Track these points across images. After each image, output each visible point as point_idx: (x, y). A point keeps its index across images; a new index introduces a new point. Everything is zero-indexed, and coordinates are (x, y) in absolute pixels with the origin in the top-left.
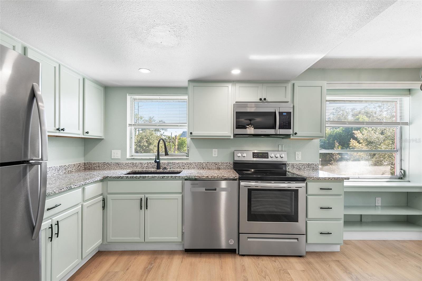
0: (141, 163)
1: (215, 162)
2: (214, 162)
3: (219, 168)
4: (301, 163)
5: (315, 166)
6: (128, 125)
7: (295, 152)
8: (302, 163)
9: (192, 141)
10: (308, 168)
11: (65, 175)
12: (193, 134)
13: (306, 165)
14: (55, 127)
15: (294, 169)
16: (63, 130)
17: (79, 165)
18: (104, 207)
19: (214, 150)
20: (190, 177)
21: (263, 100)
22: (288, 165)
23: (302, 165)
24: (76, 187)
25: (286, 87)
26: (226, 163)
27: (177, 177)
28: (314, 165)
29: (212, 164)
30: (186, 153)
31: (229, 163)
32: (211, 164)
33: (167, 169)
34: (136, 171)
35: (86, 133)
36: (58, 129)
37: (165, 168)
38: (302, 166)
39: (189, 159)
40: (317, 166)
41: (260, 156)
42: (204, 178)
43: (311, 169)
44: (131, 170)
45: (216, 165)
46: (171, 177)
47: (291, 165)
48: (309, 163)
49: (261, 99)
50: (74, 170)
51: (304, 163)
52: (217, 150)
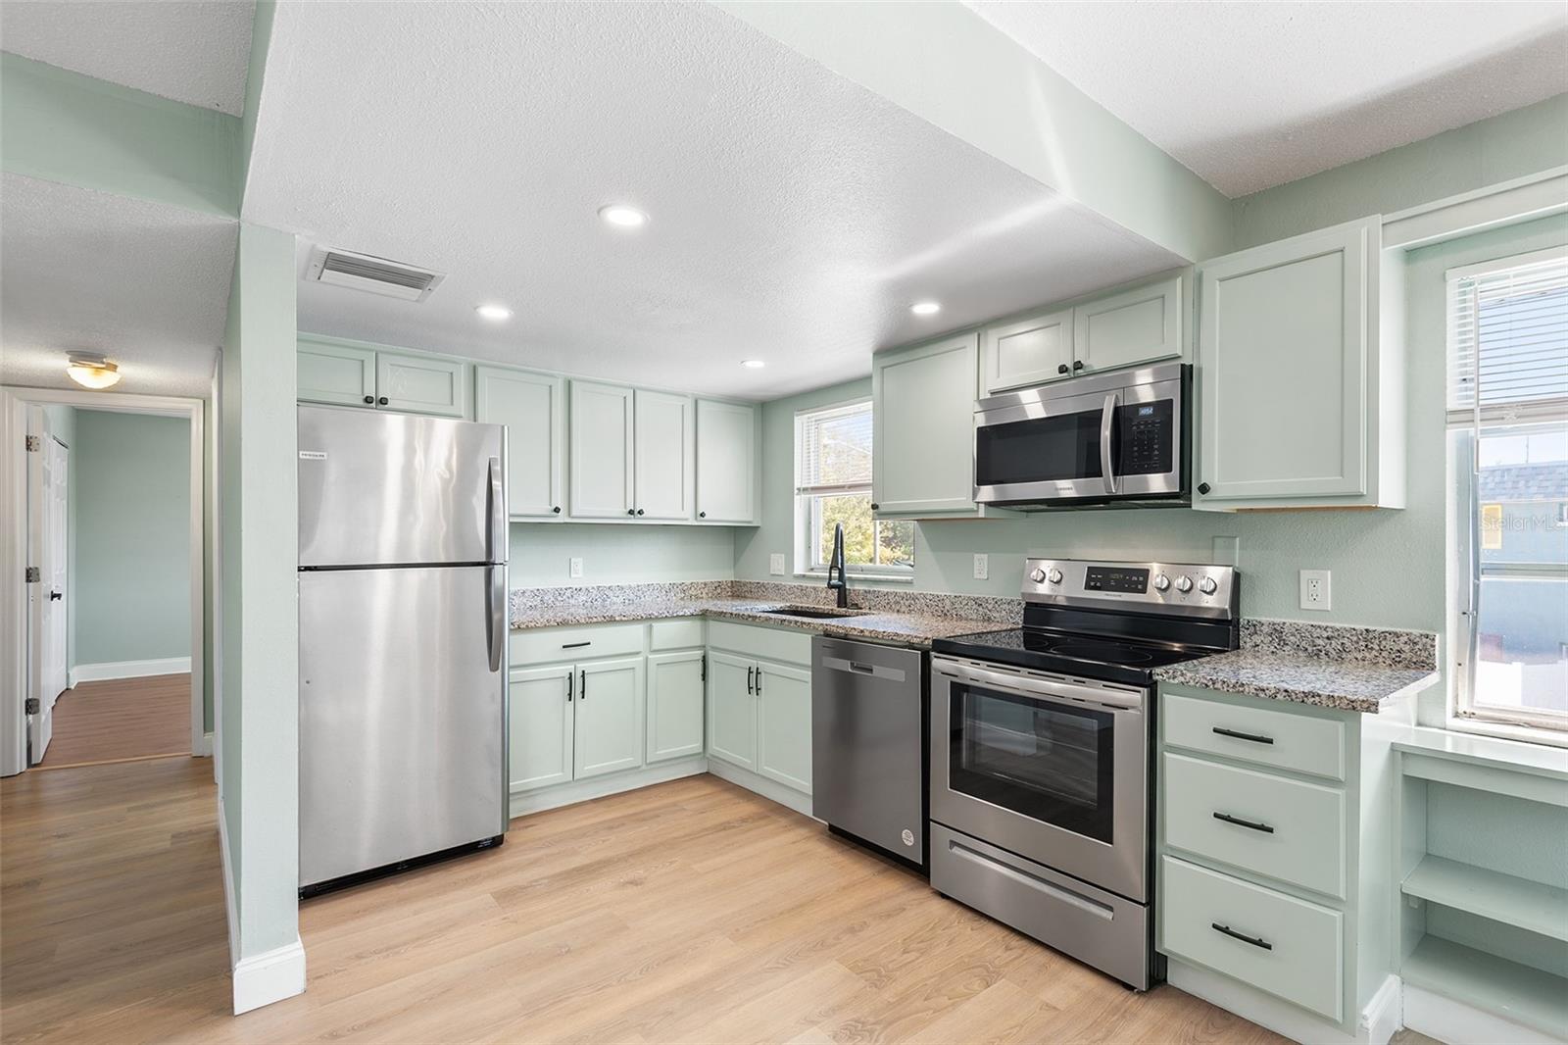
0: (814, 588)
1: (976, 596)
2: (972, 596)
3: (989, 618)
4: (1324, 624)
5: (1407, 648)
6: (796, 491)
7: (1299, 573)
8: (1329, 624)
9: (922, 529)
10: (1367, 654)
11: (682, 603)
12: (882, 509)
13: (1355, 639)
14: (625, 507)
15: (1286, 648)
16: (640, 512)
17: (716, 585)
18: (704, 676)
19: (976, 556)
20: (828, 627)
21: (1073, 370)
22: (1252, 629)
23: (1325, 635)
24: (626, 619)
25: (1163, 297)
26: (1009, 603)
27: (805, 623)
28: (1404, 639)
29: (967, 604)
30: (910, 565)
31: (1016, 603)
32: (965, 602)
33: (861, 608)
34: (797, 607)
35: (701, 515)
36: (631, 512)
37: (857, 605)
38: (1328, 638)
39: (915, 582)
40: (1420, 646)
41: (1116, 580)
42: (855, 633)
43: (1381, 660)
44: (788, 604)
45: (980, 609)
46: (796, 622)
47: (1265, 629)
48: (1371, 628)
49: (1063, 369)
50: (704, 595)
51: (1338, 625)
52: (986, 556)
